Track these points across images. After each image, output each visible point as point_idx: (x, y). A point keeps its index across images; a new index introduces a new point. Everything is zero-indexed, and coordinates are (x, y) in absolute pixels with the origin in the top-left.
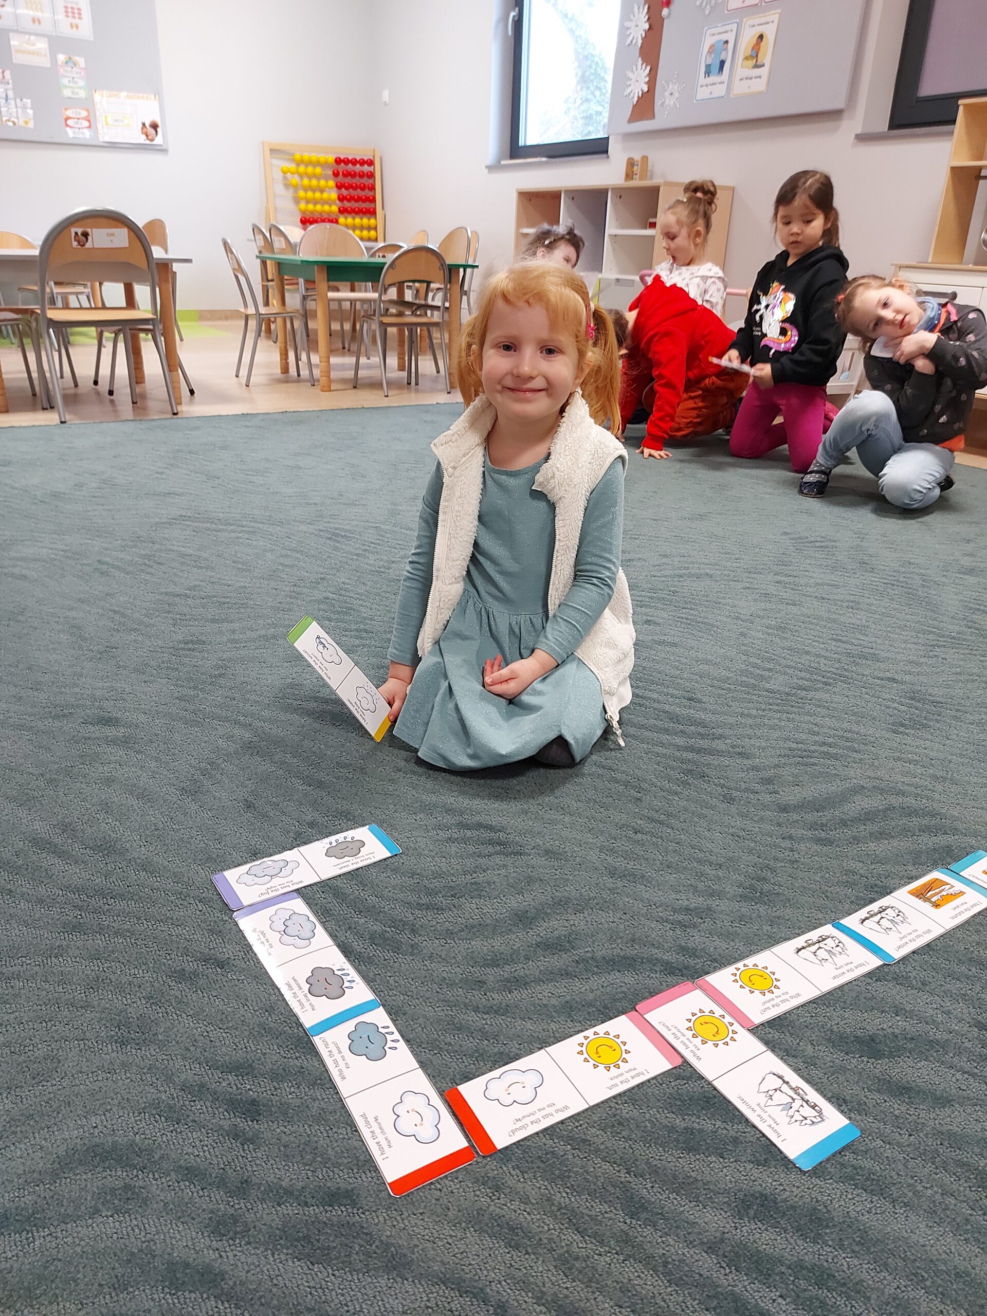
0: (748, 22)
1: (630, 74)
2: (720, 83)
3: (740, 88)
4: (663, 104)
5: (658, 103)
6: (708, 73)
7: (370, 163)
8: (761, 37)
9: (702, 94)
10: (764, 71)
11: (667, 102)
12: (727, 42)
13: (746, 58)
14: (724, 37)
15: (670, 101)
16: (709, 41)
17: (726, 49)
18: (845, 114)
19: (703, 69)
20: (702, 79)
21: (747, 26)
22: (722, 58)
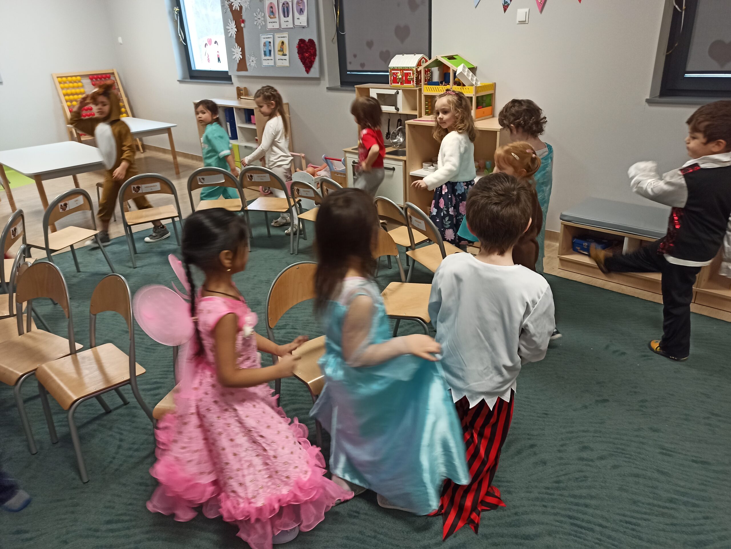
0: (277, 35)
1: (233, 50)
2: (271, 60)
3: (279, 63)
4: (250, 65)
5: (248, 64)
6: (265, 55)
8: (283, 43)
9: (265, 63)
10: (287, 57)
11: (251, 64)
12: (270, 42)
13: (279, 51)
14: (269, 40)
15: (253, 64)
16: (263, 41)
17: (270, 45)
18: (321, 79)
19: (263, 53)
20: (263, 57)
21: (277, 38)
22: (270, 49)
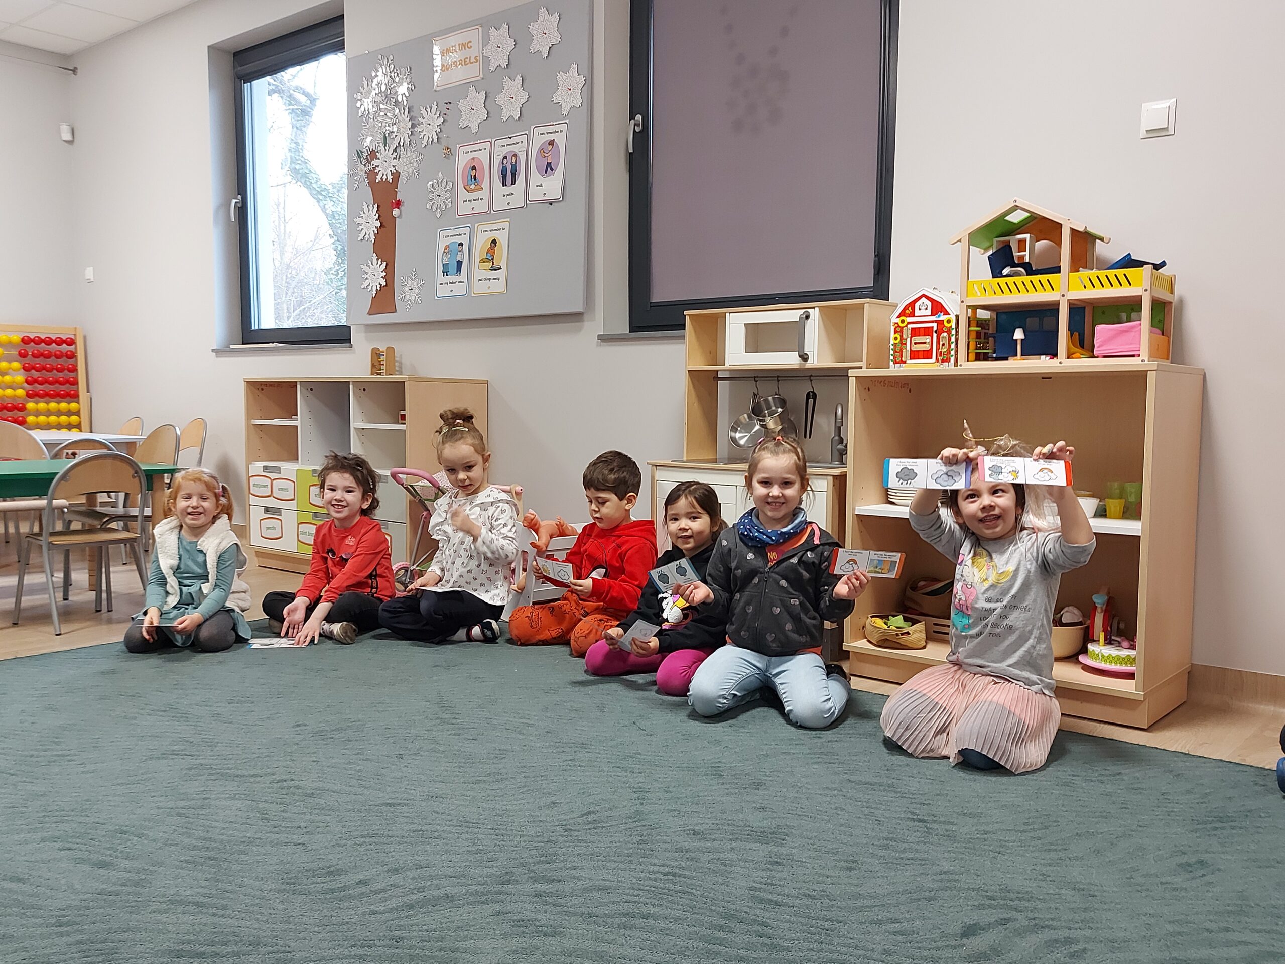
0: (479, 227)
1: (366, 268)
3: (480, 288)
4: (403, 298)
5: (398, 298)
6: (446, 272)
7: (71, 342)
8: (494, 242)
9: (443, 291)
12: (461, 244)
14: (459, 240)
15: (411, 297)
16: (443, 243)
17: (461, 251)
18: (586, 317)
19: (441, 268)
20: (441, 278)
21: (479, 232)
22: (459, 259)
